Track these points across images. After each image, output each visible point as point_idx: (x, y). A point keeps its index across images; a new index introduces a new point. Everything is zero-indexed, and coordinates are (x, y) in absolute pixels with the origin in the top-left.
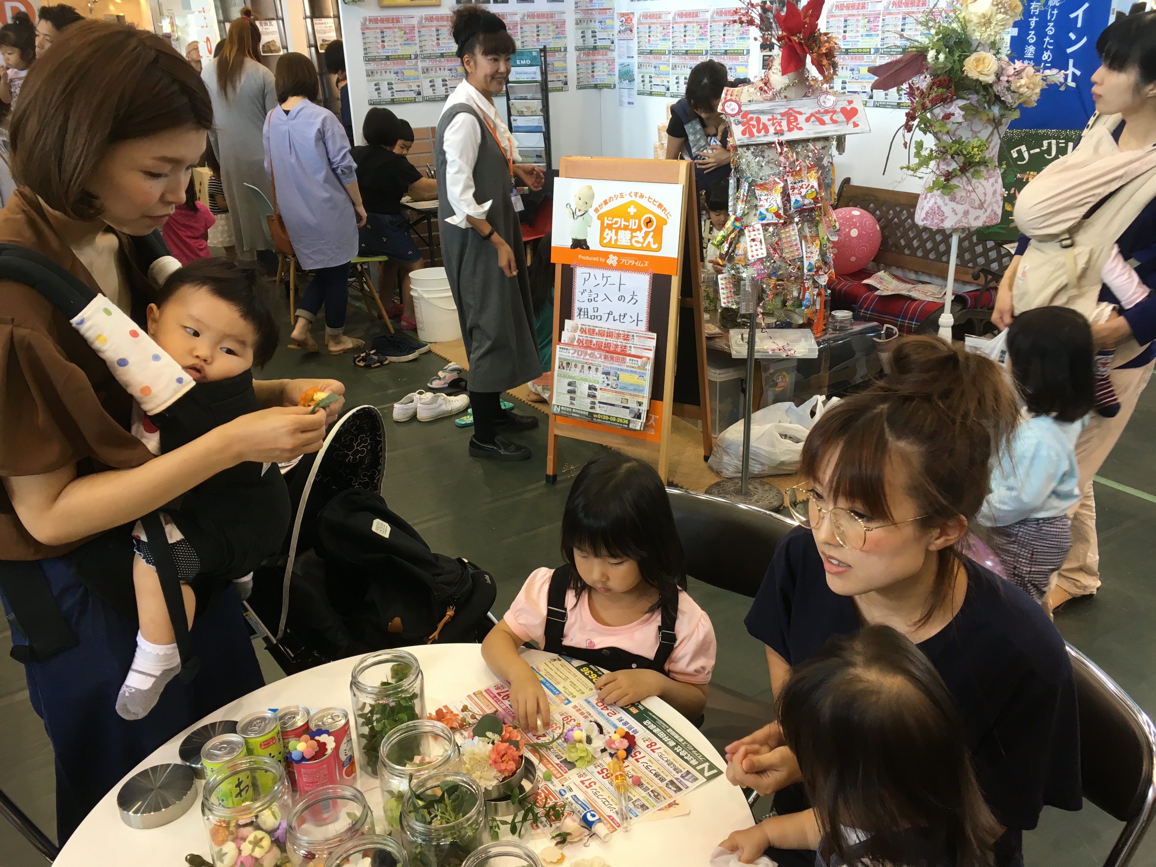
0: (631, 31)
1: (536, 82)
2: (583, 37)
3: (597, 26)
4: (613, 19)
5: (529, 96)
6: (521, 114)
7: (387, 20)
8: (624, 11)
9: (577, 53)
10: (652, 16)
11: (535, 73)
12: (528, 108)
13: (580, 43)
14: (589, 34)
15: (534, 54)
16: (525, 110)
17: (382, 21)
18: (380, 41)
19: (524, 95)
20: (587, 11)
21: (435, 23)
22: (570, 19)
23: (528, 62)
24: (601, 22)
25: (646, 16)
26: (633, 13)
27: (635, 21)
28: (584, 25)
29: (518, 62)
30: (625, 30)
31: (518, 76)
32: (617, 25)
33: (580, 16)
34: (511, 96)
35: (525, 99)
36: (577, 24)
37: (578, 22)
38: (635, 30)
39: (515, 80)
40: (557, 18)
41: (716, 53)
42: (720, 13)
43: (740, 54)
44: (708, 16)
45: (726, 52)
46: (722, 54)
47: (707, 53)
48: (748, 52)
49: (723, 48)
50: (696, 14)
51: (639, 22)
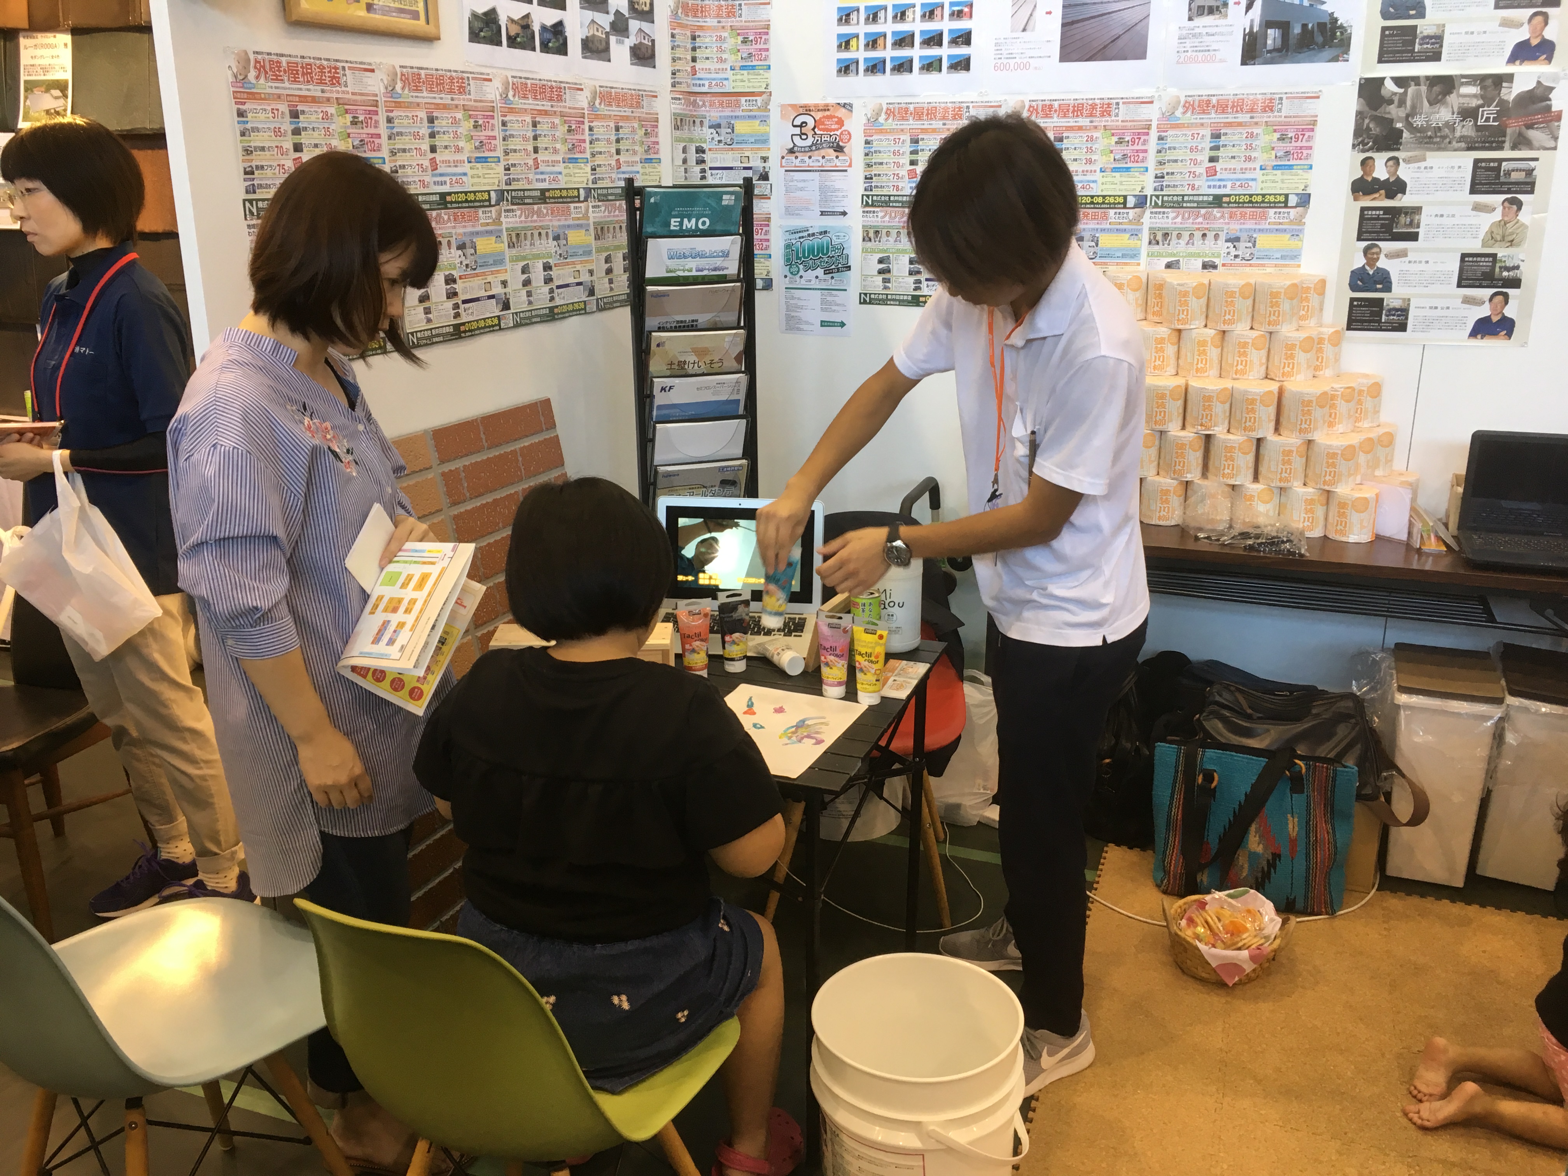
1: (723, 279)
5: (703, 318)
6: (680, 371)
7: (306, 69)
8: (812, 98)
11: (726, 255)
12: (700, 352)
14: (693, 154)
15: (727, 200)
16: (692, 358)
18: (288, 144)
19: (688, 318)
21: (425, 96)
22: (665, 110)
23: (705, 223)
25: (899, 110)
26: (848, 106)
27: (855, 125)
28: (687, 131)
30: (816, 146)
31: (673, 264)
32: (781, 133)
33: (679, 107)
34: (651, 322)
35: (691, 327)
36: (675, 126)
37: (677, 123)
38: (856, 148)
39: (663, 274)
40: (645, 107)
41: (1178, 203)
42: (1203, 106)
43: (1273, 205)
44: (1152, 114)
45: (1218, 201)
46: (1200, 205)
47: (1141, 202)
48: (1305, 200)
49: (1206, 188)
50: (1107, 108)
51: (872, 126)
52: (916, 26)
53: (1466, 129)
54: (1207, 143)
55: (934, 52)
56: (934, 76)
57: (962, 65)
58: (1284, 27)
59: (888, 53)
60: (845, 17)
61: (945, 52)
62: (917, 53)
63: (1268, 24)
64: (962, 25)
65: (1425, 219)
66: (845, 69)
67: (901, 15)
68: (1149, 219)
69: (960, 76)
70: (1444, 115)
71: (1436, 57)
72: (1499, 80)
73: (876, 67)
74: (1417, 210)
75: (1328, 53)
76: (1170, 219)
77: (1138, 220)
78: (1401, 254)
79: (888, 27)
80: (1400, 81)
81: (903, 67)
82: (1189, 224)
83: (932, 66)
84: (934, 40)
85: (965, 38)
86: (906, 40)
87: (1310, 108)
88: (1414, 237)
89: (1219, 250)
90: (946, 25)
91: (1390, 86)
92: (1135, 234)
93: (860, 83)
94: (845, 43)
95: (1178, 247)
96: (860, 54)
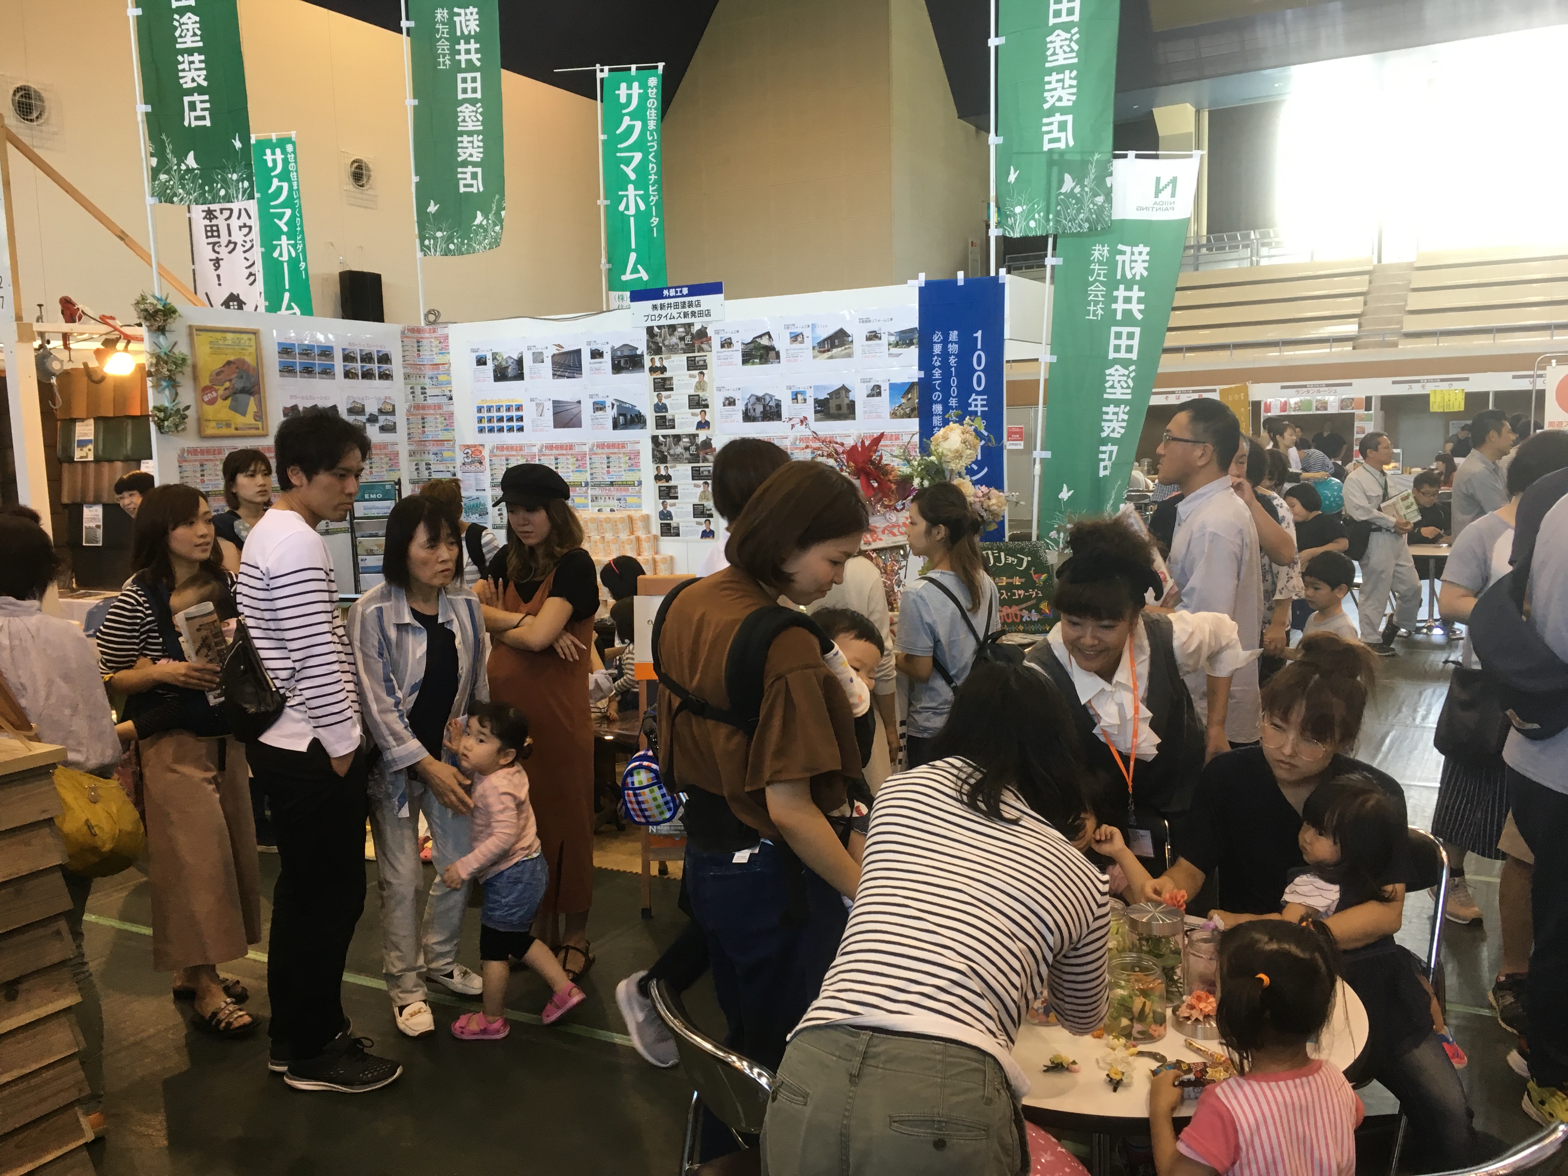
0: (481, 463)
2: (417, 469)
3: (431, 458)
4: (454, 451)
6: (370, 553)
7: (208, 451)
8: (470, 442)
9: (411, 486)
10: (510, 448)
13: (415, 476)
14: (423, 466)
15: (388, 487)
16: (375, 548)
17: (202, 452)
18: (199, 475)
19: (373, 532)
20: (422, 442)
22: (403, 450)
23: (380, 496)
24: (436, 454)
25: (501, 448)
26: (483, 446)
27: (486, 453)
28: (418, 457)
29: (366, 496)
30: (473, 462)
31: (366, 511)
32: (460, 457)
33: (413, 448)
34: (358, 534)
36: (410, 456)
37: (412, 454)
38: (487, 462)
39: (362, 515)
40: (390, 448)
41: (599, 485)
42: (601, 446)
43: (630, 485)
44: (586, 449)
45: (612, 484)
46: (607, 485)
47: (587, 484)
48: (640, 483)
49: (608, 479)
50: (571, 447)
51: (492, 454)
52: (504, 414)
53: (687, 455)
54: (605, 461)
55: (510, 424)
56: (511, 434)
57: (521, 429)
58: (625, 415)
59: (495, 424)
60: (480, 410)
61: (515, 424)
62: (505, 424)
63: (620, 415)
64: (519, 413)
65: (679, 490)
66: (481, 430)
67: (498, 410)
68: (590, 492)
69: (521, 433)
70: (679, 450)
71: (673, 427)
72: (694, 437)
73: (491, 430)
74: (676, 487)
75: (640, 425)
76: (597, 491)
77: (586, 492)
78: (673, 505)
79: (495, 414)
80: (664, 437)
81: (501, 430)
82: (604, 493)
83: (510, 429)
84: (510, 419)
85: (520, 419)
86: (501, 419)
87: (637, 447)
88: (676, 498)
89: (614, 503)
90: (514, 414)
91: (661, 439)
92: (586, 498)
93: (486, 436)
94: (480, 420)
95: (601, 502)
96: (486, 424)
